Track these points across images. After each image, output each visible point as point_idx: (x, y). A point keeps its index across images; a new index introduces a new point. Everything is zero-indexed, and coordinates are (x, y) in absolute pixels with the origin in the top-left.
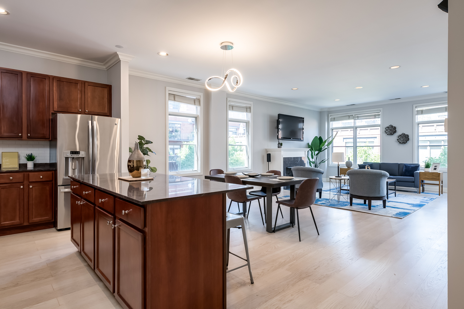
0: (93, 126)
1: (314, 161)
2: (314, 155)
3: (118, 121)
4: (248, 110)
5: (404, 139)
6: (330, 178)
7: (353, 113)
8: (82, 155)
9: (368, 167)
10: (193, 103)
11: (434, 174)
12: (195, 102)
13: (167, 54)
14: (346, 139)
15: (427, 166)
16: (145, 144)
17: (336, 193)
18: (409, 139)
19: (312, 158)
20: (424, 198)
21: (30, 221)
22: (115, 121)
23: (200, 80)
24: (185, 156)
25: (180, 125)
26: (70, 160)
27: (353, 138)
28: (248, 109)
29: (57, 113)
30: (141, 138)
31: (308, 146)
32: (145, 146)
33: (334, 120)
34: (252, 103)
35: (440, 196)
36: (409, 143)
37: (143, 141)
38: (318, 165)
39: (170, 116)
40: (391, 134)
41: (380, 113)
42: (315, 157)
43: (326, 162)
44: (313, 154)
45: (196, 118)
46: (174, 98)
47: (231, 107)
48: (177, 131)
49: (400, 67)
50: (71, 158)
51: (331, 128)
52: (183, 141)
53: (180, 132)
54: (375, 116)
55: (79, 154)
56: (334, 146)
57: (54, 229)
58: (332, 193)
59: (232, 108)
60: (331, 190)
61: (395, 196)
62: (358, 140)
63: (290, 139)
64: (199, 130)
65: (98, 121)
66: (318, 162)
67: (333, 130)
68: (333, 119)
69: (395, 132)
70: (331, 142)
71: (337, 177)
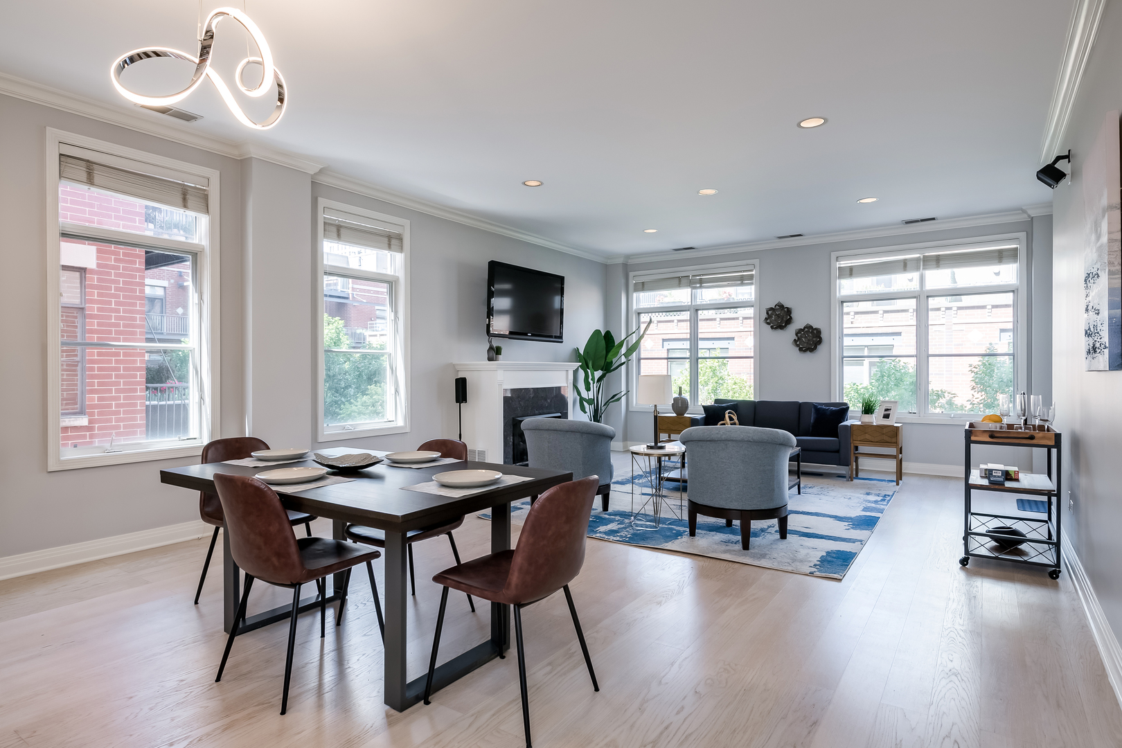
1: (591, 396)
2: (591, 382)
4: (394, 242)
5: (810, 340)
6: (633, 453)
7: (689, 271)
9: (732, 416)
10: (180, 200)
11: (885, 431)
12: (185, 200)
14: (668, 343)
15: (868, 409)
17: (649, 491)
18: (821, 338)
19: (588, 389)
20: (868, 494)
23: (194, 118)
27: (690, 339)
28: (391, 241)
31: (577, 356)
33: (642, 287)
34: (407, 223)
35: (899, 487)
36: (822, 348)
38: (603, 409)
39: (62, 241)
40: (781, 327)
41: (754, 273)
42: (594, 387)
43: (623, 399)
44: (590, 377)
45: (194, 255)
46: (90, 175)
47: (335, 229)
49: (826, 120)
51: (635, 310)
54: (742, 281)
56: (642, 357)
58: (637, 490)
59: (339, 231)
60: (636, 481)
61: (799, 493)
62: (701, 344)
63: (526, 334)
66: (602, 401)
67: (639, 314)
68: (641, 284)
69: (789, 321)
70: (635, 347)
71: (651, 448)
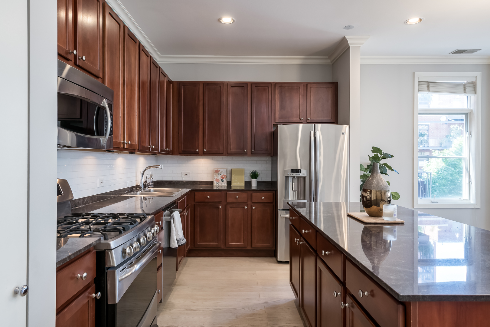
0: (316, 137)
3: (345, 128)
8: (303, 174)
10: (462, 90)
12: (465, 89)
13: (421, 20)
16: (381, 159)
21: (253, 246)
22: (342, 129)
23: (476, 51)
24: (436, 171)
25: (427, 126)
26: (291, 179)
29: (278, 125)
30: (376, 150)
32: (383, 161)
37: (378, 154)
39: (419, 116)
45: (467, 115)
46: (428, 87)
48: (422, 135)
50: (292, 178)
52: (432, 149)
53: (428, 137)
55: (300, 173)
57: (274, 259)
64: (473, 134)
65: (321, 130)
